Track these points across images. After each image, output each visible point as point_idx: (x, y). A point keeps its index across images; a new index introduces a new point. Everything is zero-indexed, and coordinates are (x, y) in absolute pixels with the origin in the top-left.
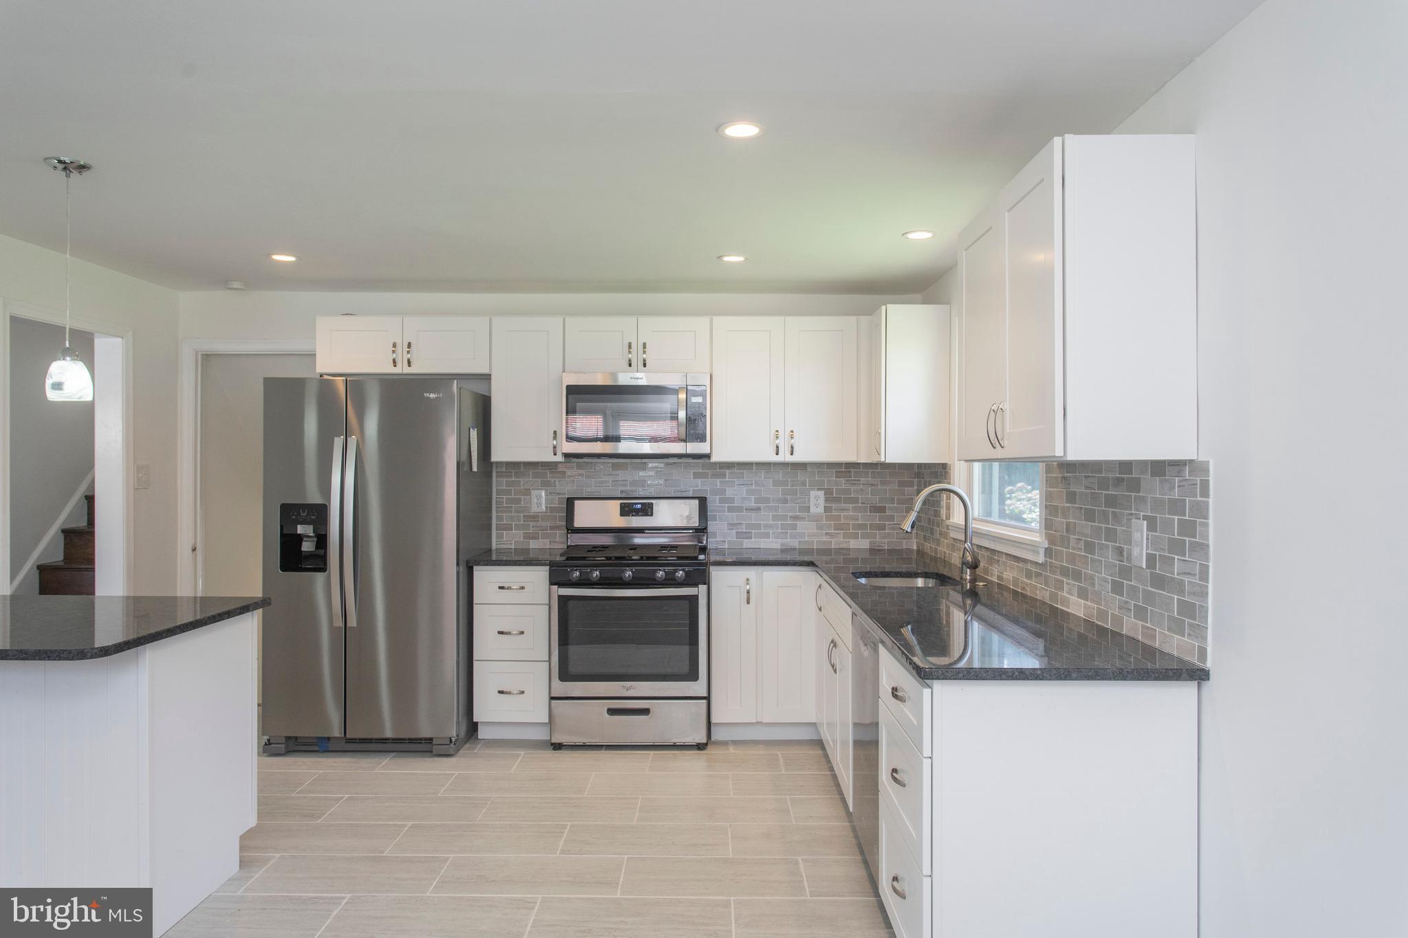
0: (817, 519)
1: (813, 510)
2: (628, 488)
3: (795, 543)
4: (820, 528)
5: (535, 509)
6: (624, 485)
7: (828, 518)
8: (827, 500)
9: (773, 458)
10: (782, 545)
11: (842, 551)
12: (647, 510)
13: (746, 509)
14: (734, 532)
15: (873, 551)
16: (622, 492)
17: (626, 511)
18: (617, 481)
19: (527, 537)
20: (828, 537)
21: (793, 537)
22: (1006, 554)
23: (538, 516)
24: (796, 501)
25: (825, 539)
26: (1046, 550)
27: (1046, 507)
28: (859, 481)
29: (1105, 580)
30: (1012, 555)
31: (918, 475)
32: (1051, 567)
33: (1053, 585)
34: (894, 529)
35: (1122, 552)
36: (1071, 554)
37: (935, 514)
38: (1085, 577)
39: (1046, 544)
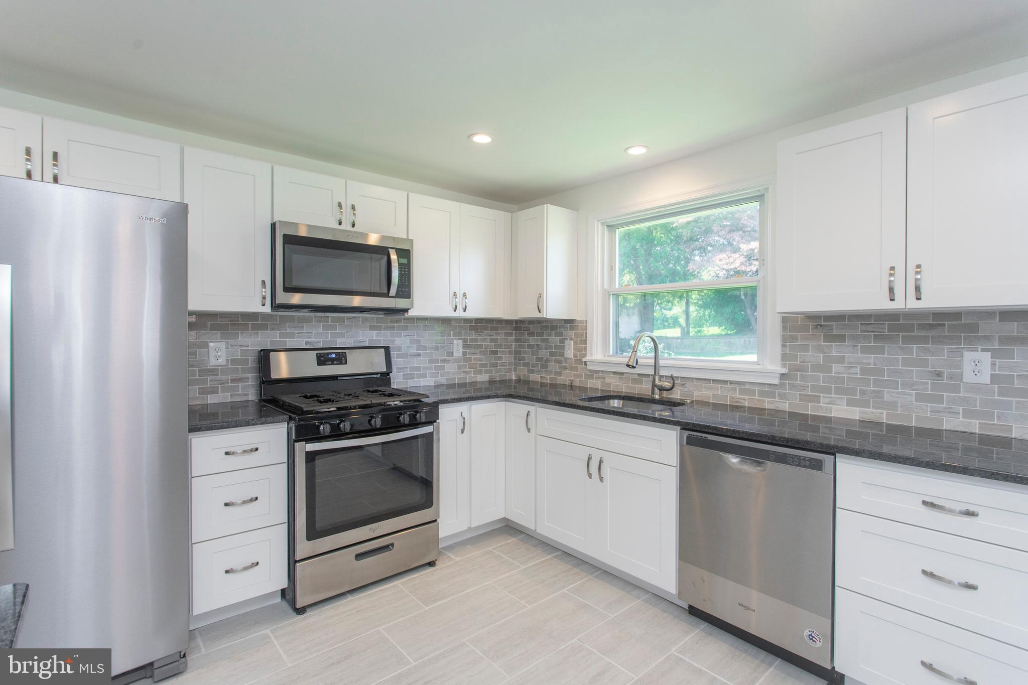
0: (457, 361)
1: (455, 354)
2: (313, 339)
3: (443, 380)
4: (459, 367)
5: (213, 362)
6: (310, 337)
7: (465, 360)
8: (464, 347)
9: (452, 314)
10: (435, 382)
11: (473, 384)
12: (341, 359)
13: (411, 355)
14: (401, 374)
15: (491, 382)
16: (307, 343)
17: (322, 360)
18: (302, 333)
19: (203, 392)
20: (465, 374)
21: (442, 376)
22: (697, 379)
23: (217, 369)
24: (445, 348)
25: (462, 375)
26: (783, 375)
27: (783, 346)
28: (483, 332)
29: (904, 394)
30: (713, 380)
31: (516, 329)
32: (793, 386)
33: (797, 399)
34: (502, 366)
35: (939, 375)
36: (835, 377)
37: (552, 354)
38: (863, 393)
39: (784, 371)
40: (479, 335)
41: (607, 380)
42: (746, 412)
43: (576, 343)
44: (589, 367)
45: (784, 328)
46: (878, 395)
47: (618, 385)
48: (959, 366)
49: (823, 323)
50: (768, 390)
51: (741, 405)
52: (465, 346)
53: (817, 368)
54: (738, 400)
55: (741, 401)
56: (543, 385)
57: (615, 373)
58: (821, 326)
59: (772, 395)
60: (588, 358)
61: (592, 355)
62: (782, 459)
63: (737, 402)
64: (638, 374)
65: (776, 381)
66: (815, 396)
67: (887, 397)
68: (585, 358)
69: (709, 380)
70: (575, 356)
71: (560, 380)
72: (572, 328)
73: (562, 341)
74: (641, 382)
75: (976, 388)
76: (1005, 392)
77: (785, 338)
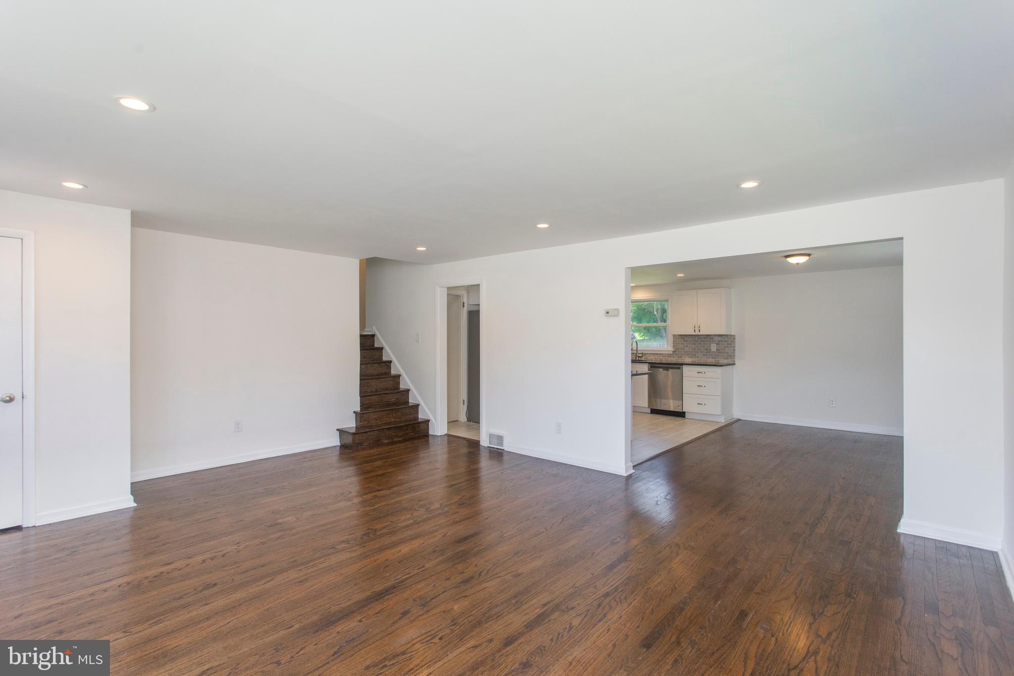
27: (673, 343)
29: (700, 354)
32: (676, 354)
33: (677, 357)
35: (707, 349)
36: (686, 351)
38: (692, 355)
39: (674, 350)
45: (673, 338)
46: (695, 355)
48: (710, 347)
49: (682, 337)
50: (670, 355)
53: (682, 349)
54: (662, 359)
59: (670, 357)
62: (672, 368)
65: (672, 353)
66: (681, 356)
75: (713, 352)
76: (718, 353)
77: (674, 341)
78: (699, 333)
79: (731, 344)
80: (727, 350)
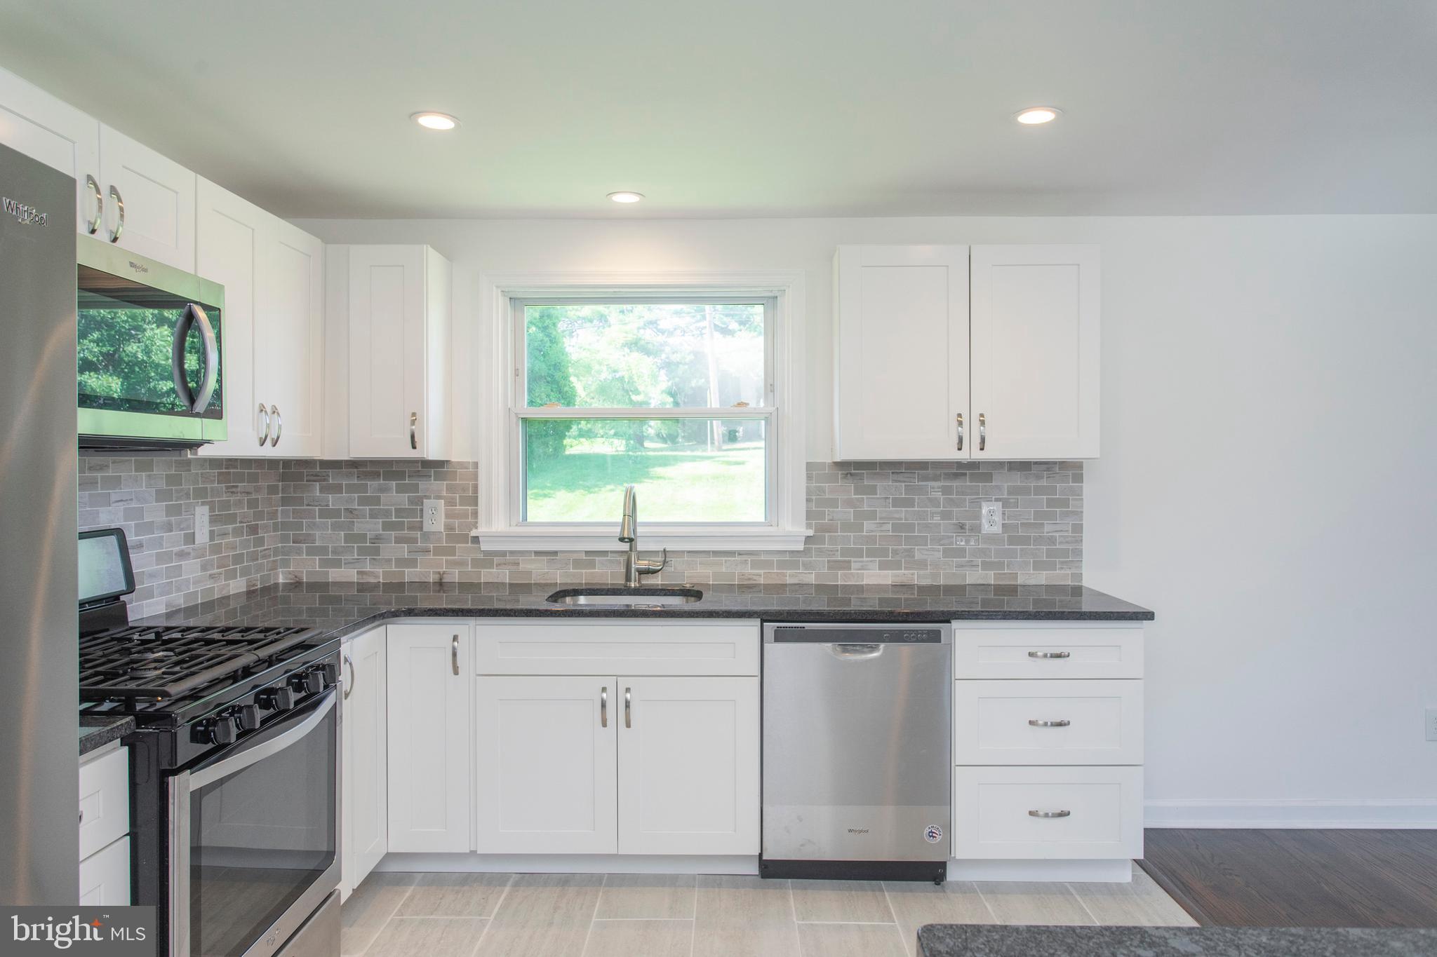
0: (201, 553)
1: (198, 538)
3: (180, 599)
4: (204, 567)
7: (212, 550)
8: (211, 521)
9: (257, 451)
11: (225, 601)
20: (212, 581)
21: (178, 590)
22: (689, 552)
24: (181, 526)
25: (209, 585)
26: (808, 538)
27: (808, 500)
28: (237, 487)
29: (933, 550)
30: (713, 552)
31: (284, 478)
32: (820, 552)
33: (824, 567)
34: (264, 557)
35: (962, 527)
36: (867, 536)
37: (388, 526)
38: (895, 552)
39: (811, 533)
40: (232, 492)
41: (522, 567)
42: (761, 591)
43: (450, 502)
44: (484, 547)
45: (809, 477)
46: (910, 553)
47: (547, 573)
48: (978, 516)
49: (853, 471)
50: (791, 559)
51: (754, 582)
52: (214, 520)
53: (847, 527)
54: (750, 577)
55: (755, 577)
56: (363, 587)
57: (537, 553)
58: (850, 474)
59: (794, 565)
60: (481, 530)
61: (489, 521)
62: (898, 637)
63: (749, 579)
64: (587, 552)
65: (801, 547)
66: (845, 561)
67: (918, 556)
68: (474, 530)
69: (709, 552)
70: (449, 527)
71: (410, 575)
72: (439, 477)
73: (419, 501)
74: (592, 564)
75: (991, 538)
76: (1012, 541)
77: (809, 492)
78: (977, 455)
79: (1065, 503)
80: (1048, 528)
